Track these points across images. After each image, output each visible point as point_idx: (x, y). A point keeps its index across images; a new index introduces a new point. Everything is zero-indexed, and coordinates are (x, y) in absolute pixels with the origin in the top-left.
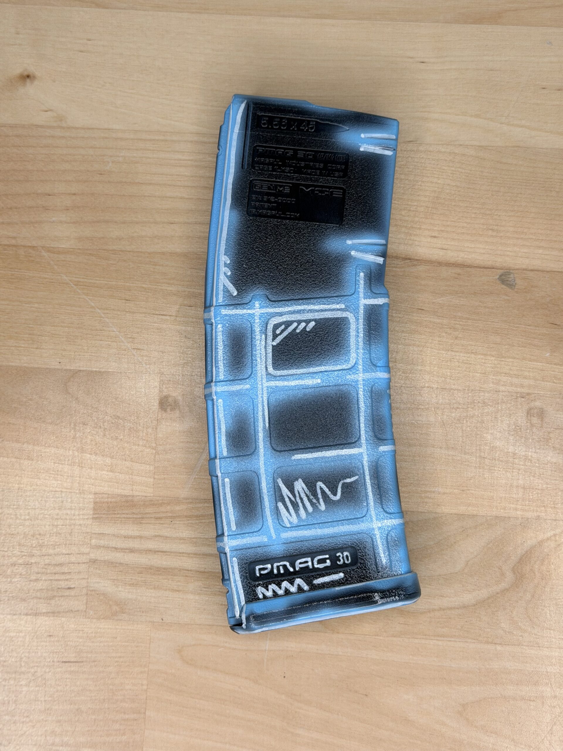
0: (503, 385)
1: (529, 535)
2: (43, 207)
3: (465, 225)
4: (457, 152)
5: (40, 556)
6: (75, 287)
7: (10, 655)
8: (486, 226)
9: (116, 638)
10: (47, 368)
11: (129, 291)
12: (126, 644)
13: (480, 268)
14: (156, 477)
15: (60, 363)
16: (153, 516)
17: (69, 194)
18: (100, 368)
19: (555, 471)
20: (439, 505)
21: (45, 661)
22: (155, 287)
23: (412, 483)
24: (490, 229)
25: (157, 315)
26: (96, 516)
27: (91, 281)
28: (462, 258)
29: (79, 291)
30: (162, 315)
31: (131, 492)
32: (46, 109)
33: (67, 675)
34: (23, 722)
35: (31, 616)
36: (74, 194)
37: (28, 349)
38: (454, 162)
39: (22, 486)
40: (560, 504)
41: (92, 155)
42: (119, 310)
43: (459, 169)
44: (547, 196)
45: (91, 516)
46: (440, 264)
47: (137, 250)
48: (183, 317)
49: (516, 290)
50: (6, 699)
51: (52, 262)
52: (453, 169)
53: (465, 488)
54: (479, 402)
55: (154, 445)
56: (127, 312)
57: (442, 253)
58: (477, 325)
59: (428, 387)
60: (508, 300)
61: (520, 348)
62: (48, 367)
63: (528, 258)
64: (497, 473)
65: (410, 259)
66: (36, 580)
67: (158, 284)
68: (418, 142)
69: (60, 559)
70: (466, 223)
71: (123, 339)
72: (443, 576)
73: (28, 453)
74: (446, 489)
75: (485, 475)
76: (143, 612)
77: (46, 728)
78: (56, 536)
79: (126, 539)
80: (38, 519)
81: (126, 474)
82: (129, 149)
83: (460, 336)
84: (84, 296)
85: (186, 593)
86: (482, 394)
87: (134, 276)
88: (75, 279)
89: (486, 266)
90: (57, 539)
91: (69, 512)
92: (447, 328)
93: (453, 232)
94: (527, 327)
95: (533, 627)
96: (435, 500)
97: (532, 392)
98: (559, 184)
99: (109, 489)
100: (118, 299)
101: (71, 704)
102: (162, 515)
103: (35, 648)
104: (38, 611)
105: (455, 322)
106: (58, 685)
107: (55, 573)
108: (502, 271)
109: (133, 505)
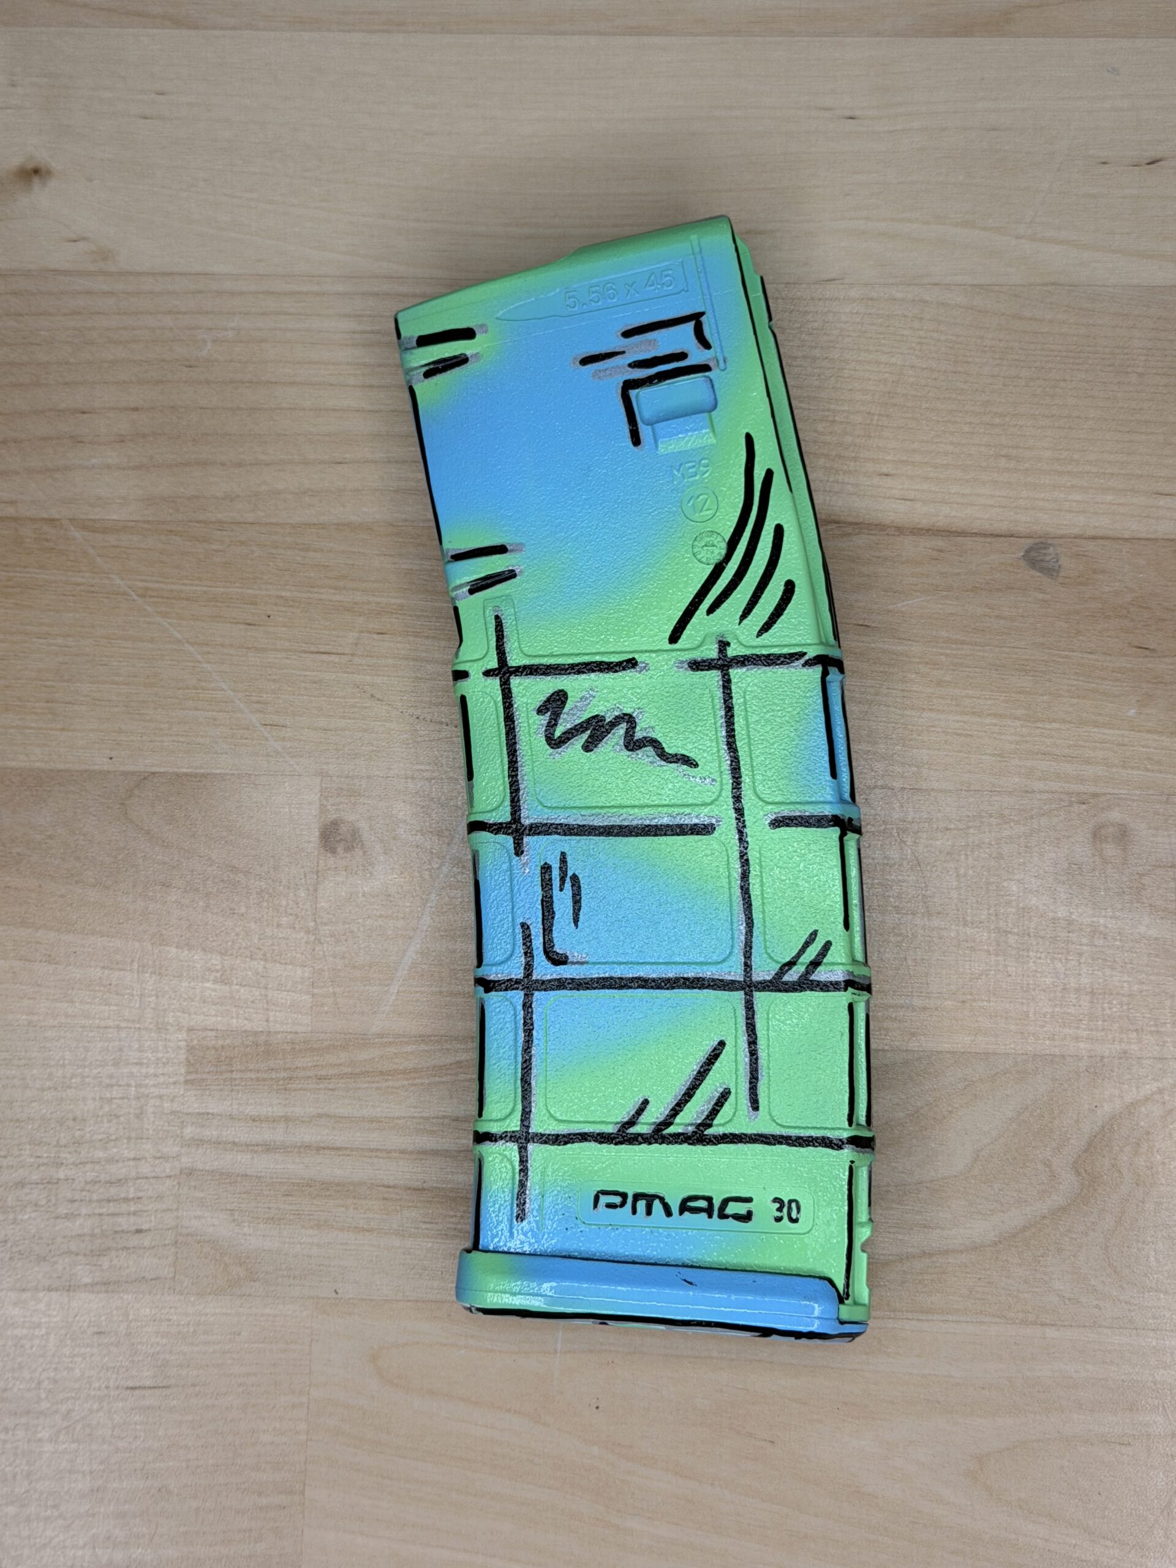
0: (1040, 779)
1: (1106, 1093)
2: (71, 437)
3: (951, 448)
4: (928, 298)
5: (75, 1165)
6: (140, 601)
7: (16, 1375)
8: (993, 449)
9: (239, 1334)
10: (86, 771)
11: (253, 604)
12: (260, 1346)
13: (985, 535)
14: (316, 991)
15: (111, 758)
16: (309, 1073)
17: (126, 409)
18: (197, 768)
19: (1157, 956)
20: (913, 1034)
21: (90, 1388)
22: (304, 595)
24: (1003, 456)
25: (312, 652)
26: (193, 1076)
27: (174, 587)
28: (945, 516)
29: (148, 608)
30: (323, 653)
31: (265, 1023)
32: (76, 237)
33: (138, 1416)
34: (47, 1519)
35: (59, 1293)
36: (136, 409)
37: (45, 732)
38: (922, 319)
39: (35, 1018)
40: (1168, 1025)
41: (172, 328)
42: (231, 645)
43: (935, 335)
44: (1119, 383)
45: (182, 1079)
46: (900, 530)
47: (268, 521)
48: (367, 656)
49: (1060, 580)
50: (8, 1469)
51: (91, 551)
52: (921, 333)
53: (969, 997)
54: (991, 817)
55: (312, 924)
56: (249, 648)
57: (902, 507)
58: (981, 654)
59: (883, 787)
60: (1046, 601)
61: (1075, 701)
62: (87, 767)
63: (1084, 512)
64: (1034, 962)
65: (836, 522)
66: (67, 1217)
67: (312, 590)
68: (846, 281)
69: (118, 1170)
70: (952, 443)
71: (242, 705)
72: (928, 1185)
73: (46, 949)
74: (927, 1001)
75: (1009, 969)
76: (294, 1278)
77: (94, 1531)
78: (109, 1121)
79: (256, 1123)
80: (69, 1087)
81: (253, 986)
82: (246, 314)
83: (947, 679)
84: (159, 619)
85: (386, 1233)
86: (998, 798)
87: (263, 573)
88: (140, 584)
89: (998, 532)
90: (110, 1127)
91: (135, 1070)
92: (918, 663)
93: (926, 463)
94: (1086, 655)
95: (1121, 1286)
96: (906, 1024)
97: (1103, 791)
98: (1143, 358)
99: (219, 1019)
100: (231, 622)
101: (147, 1478)
102: (330, 1072)
103: (70, 1359)
104: (72, 1282)
105: (935, 650)
106: (118, 1437)
107: (109, 1201)
108: (1030, 541)
109: (269, 1051)
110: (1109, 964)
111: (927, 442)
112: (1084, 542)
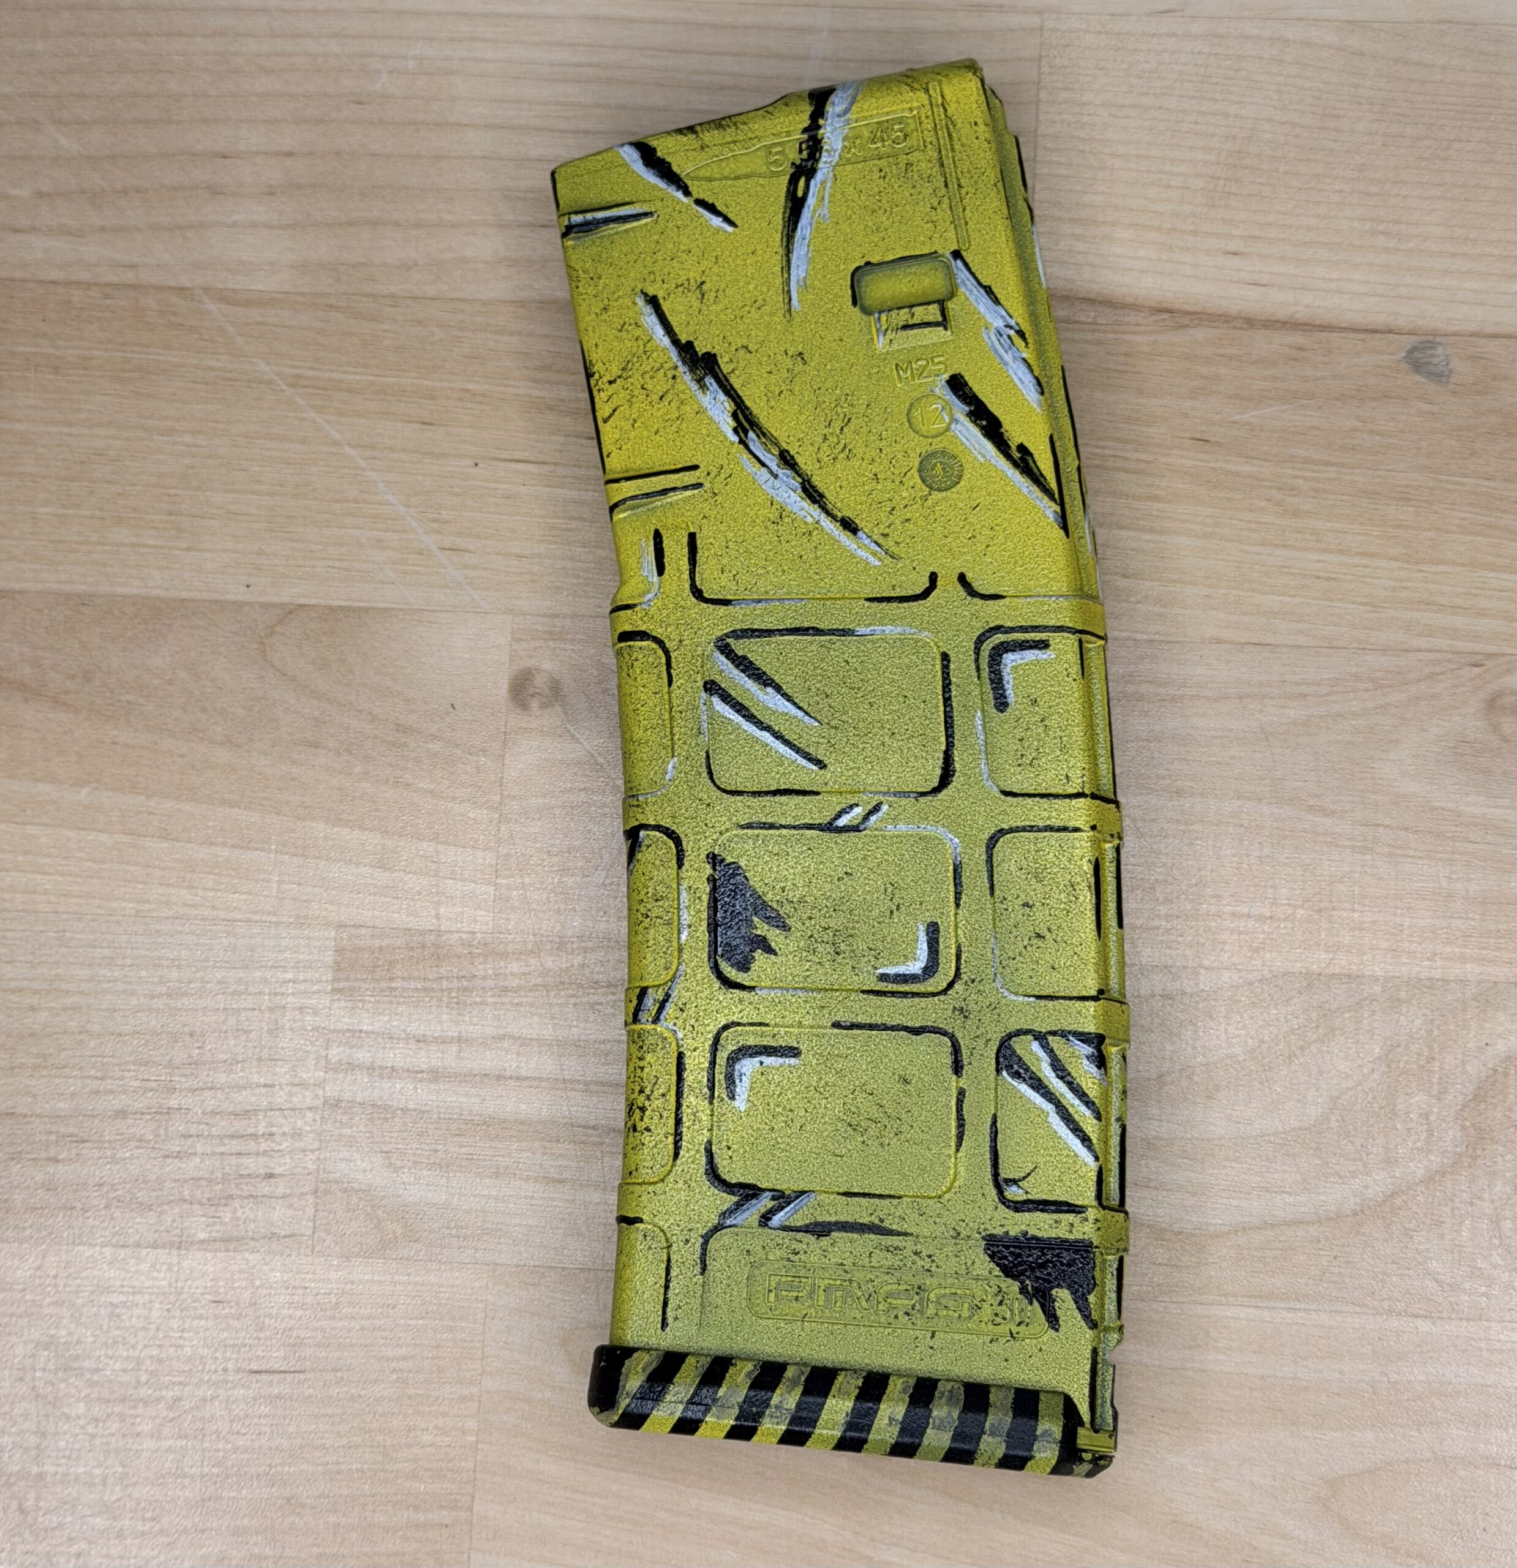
0: (1421, 635)
1: (1500, 1027)
2: (209, 187)
3: (1315, 221)
4: (1289, 36)
5: (191, 1091)
6: (290, 391)
8: (1369, 224)
9: (394, 1308)
10: (216, 601)
11: (431, 399)
12: (420, 1322)
13: (1358, 331)
14: (500, 881)
15: (248, 586)
16: (489, 983)
17: (277, 154)
18: (355, 600)
20: (1256, 949)
21: (203, 1371)
23: (1183, 893)
24: (1381, 233)
25: (505, 461)
26: (341, 985)
27: (331, 375)
28: (1307, 306)
29: (298, 399)
31: (435, 920)
33: (262, 1407)
34: (143, 1533)
35: (168, 1251)
36: (290, 154)
37: (166, 551)
38: (1281, 61)
39: (147, 907)
41: (338, 55)
42: (404, 450)
43: (1298, 81)
45: (329, 988)
46: (1250, 322)
47: (453, 295)
48: (574, 466)
49: (1451, 387)
50: (98, 1471)
51: (230, 329)
52: (1281, 79)
55: (496, 798)
56: (425, 453)
57: (1253, 294)
58: (1351, 478)
60: (1433, 413)
62: (219, 597)
63: (1481, 304)
64: (1412, 863)
65: (1170, 311)
66: (178, 1156)
68: (1187, 13)
69: (245, 1099)
70: (1316, 216)
71: (414, 524)
73: (161, 822)
76: (465, 1238)
77: (204, 1550)
78: (236, 1038)
79: (421, 1045)
80: (186, 994)
82: (432, 39)
83: (1308, 508)
84: (313, 415)
86: (1369, 658)
87: (445, 361)
88: (291, 371)
89: (1372, 327)
90: (236, 1046)
91: (268, 974)
92: (1270, 487)
93: (1284, 240)
94: (1482, 482)
96: (1246, 938)
97: (1501, 651)
99: (376, 913)
100: (403, 421)
101: (273, 1485)
102: (516, 982)
103: (177, 1335)
104: (184, 1238)
105: (1291, 472)
106: (238, 1433)
107: (232, 1137)
108: (1413, 338)
109: (439, 954)
111: (1285, 214)
112: (1481, 342)
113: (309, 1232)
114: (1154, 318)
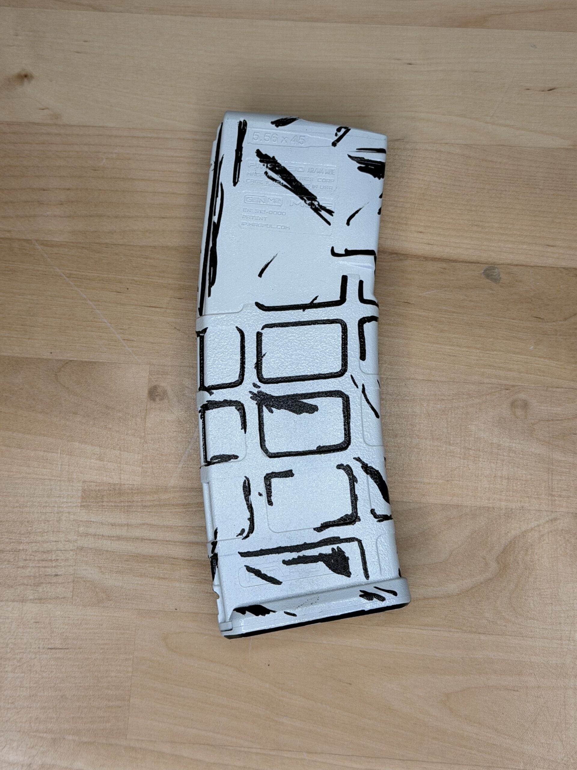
0: (487, 377)
1: (513, 526)
2: (38, 201)
3: (451, 221)
4: (443, 150)
5: (28, 543)
6: (68, 279)
8: (471, 222)
9: (102, 625)
10: (39, 358)
11: (121, 283)
12: (112, 631)
13: (466, 262)
14: (143, 465)
15: (51, 353)
16: (139, 504)
17: (64, 189)
18: (91, 359)
19: (539, 462)
20: (424, 495)
22: (146, 279)
23: (397, 474)
24: (475, 225)
26: (84, 504)
27: (84, 274)
28: (447, 253)
29: (71, 283)
30: (152, 307)
31: (119, 480)
32: (43, 108)
33: (53, 662)
34: (8, 708)
35: (18, 603)
36: (69, 189)
37: (20, 339)
38: (440, 159)
39: (12, 473)
40: (543, 495)
41: (86, 152)
42: (110, 302)
43: (446, 167)
44: (531, 193)
45: (79, 505)
46: (426, 258)
47: (129, 244)
48: (173, 309)
49: (500, 284)
51: (45, 255)
52: (439, 166)
53: (450, 479)
54: (464, 394)
55: (143, 434)
56: (118, 304)
57: (427, 248)
58: (462, 318)
59: (413, 379)
60: (493, 294)
61: (504, 341)
62: (40, 357)
63: (512, 253)
64: (481, 463)
65: (396, 254)
66: (23, 567)
68: (405, 141)
69: (47, 546)
70: (452, 218)
71: (114, 330)
72: (428, 566)
73: (18, 442)
74: (431, 480)
75: (470, 466)
76: (129, 600)
77: (30, 715)
78: (45, 523)
79: (114, 527)
80: (26, 506)
81: (114, 462)
82: (122, 146)
83: (446, 329)
84: (76, 288)
85: (172, 580)
86: (467, 386)
87: (126, 268)
88: (67, 272)
89: (471, 261)
90: (44, 526)
91: (57, 499)
92: (432, 321)
93: (439, 227)
94: (512, 320)
95: (516, 617)
96: (420, 490)
97: (517, 384)
98: (543, 182)
99: (98, 477)
100: (110, 291)
101: (56, 691)
102: (149, 504)
103: (22, 634)
104: (24, 598)
105: (440, 315)
106: (43, 671)
107: (43, 560)
108: (487, 266)
109: (121, 493)
110: (516, 465)
111: (440, 217)
112: (512, 267)
113: (71, 597)
114: (390, 256)
